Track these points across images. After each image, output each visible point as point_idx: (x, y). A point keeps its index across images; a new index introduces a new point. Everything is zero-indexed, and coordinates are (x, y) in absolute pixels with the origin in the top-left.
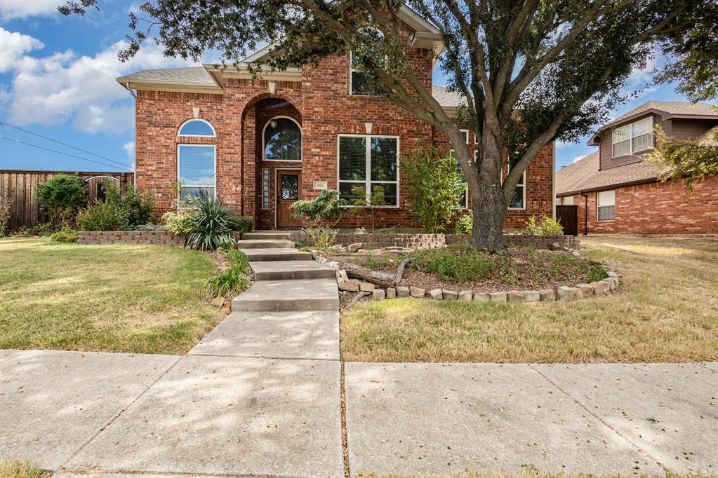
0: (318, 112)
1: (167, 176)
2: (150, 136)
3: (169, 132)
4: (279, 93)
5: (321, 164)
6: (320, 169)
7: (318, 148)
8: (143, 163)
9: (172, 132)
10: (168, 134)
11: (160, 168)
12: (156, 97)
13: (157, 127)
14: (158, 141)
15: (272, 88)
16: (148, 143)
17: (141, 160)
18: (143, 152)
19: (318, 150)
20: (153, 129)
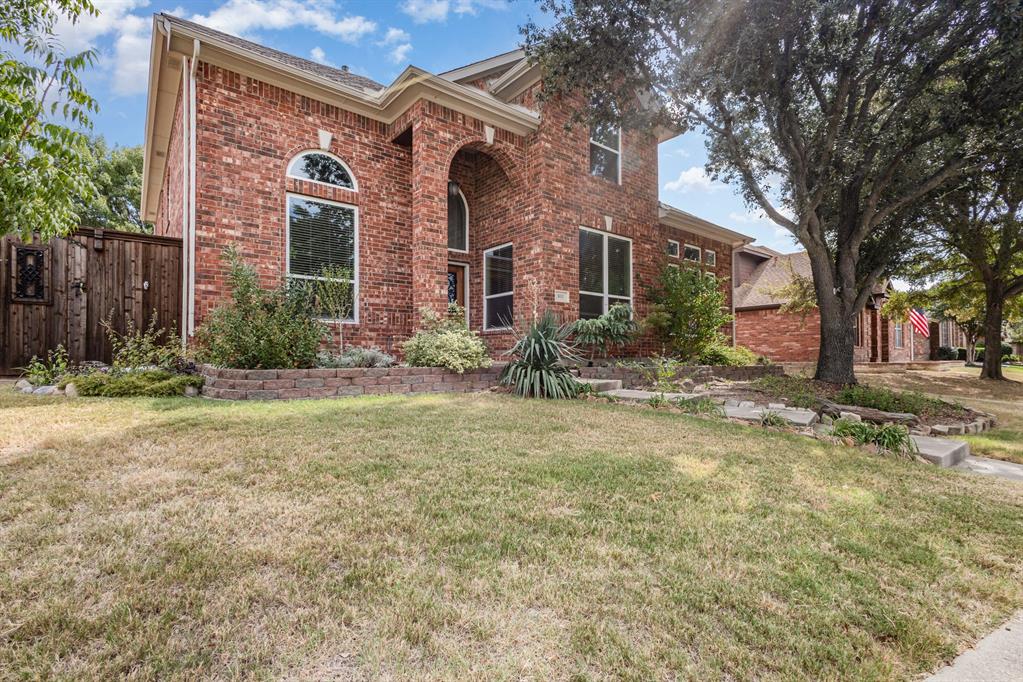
0: (559, 189)
1: (266, 252)
2: (228, 164)
3: (271, 166)
4: (498, 146)
5: (562, 265)
6: (562, 272)
7: (560, 241)
8: (213, 219)
9: (275, 166)
10: (268, 169)
11: (251, 235)
12: (243, 88)
13: (245, 149)
14: (246, 179)
15: (489, 135)
16: (225, 179)
17: (207, 213)
18: (213, 197)
19: (559, 245)
20: (235, 151)
